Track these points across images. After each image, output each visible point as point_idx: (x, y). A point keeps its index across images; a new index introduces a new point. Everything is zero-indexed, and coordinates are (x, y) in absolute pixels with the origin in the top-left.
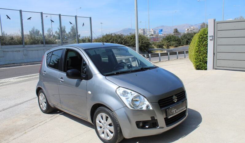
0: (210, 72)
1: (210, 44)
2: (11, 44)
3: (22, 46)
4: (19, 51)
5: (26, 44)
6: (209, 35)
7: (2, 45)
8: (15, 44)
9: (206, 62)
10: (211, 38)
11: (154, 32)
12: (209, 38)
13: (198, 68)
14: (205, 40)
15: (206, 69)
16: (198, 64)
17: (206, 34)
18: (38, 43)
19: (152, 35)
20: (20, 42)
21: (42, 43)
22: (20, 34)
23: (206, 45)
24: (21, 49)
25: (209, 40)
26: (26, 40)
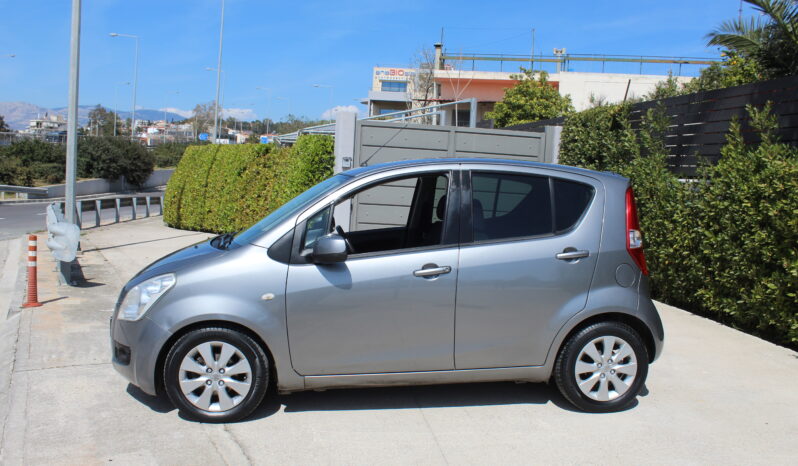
6: (336, 154)
10: (348, 164)
14: (326, 168)
17: (330, 153)
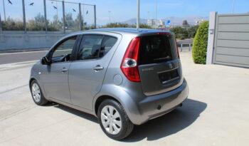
0: (209, 67)
1: (211, 38)
2: (12, 29)
3: (23, 32)
4: (20, 37)
5: (27, 30)
6: (210, 28)
7: (3, 30)
8: (16, 30)
9: (205, 56)
10: (211, 32)
11: (164, 23)
12: (210, 32)
13: (197, 62)
14: (205, 33)
15: (205, 63)
16: (197, 58)
17: (207, 28)
18: (40, 30)
19: (161, 26)
20: (22, 28)
21: (44, 30)
22: (22, 20)
23: (207, 39)
24: (23, 35)
25: (209, 34)
26: (28, 26)
